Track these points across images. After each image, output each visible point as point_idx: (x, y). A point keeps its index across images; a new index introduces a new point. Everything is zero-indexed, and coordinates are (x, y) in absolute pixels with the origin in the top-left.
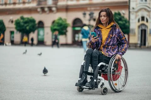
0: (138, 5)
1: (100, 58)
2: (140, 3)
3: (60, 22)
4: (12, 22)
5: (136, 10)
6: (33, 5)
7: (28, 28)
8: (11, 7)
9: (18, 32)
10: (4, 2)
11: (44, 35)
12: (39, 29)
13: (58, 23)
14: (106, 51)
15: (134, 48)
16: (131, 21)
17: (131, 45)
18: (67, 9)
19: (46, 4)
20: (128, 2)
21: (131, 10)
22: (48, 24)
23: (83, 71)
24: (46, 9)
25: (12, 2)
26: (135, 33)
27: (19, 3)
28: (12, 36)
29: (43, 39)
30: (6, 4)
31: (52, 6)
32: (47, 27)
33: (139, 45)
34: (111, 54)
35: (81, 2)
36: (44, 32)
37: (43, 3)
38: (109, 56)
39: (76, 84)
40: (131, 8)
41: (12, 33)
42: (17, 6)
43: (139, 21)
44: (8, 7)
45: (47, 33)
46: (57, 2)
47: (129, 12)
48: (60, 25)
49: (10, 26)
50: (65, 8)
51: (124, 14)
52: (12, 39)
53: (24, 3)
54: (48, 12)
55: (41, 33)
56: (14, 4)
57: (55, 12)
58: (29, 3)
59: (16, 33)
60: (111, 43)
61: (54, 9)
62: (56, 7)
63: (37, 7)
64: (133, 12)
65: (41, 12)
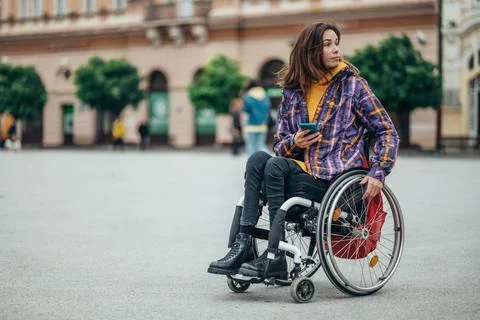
0: (468, 15)
1: (292, 184)
2: (474, 8)
3: (221, 71)
4: (67, 74)
5: (461, 29)
6: (134, 18)
7: (116, 92)
8: (64, 26)
9: (87, 108)
10: (39, 13)
11: (167, 116)
12: (153, 96)
13: (212, 76)
14: (321, 157)
15: (458, 150)
16: (446, 65)
17: (447, 143)
18: (241, 30)
19: (172, 16)
20: (436, 6)
21: (445, 31)
22: (180, 78)
23: (239, 226)
24: (175, 33)
25: (66, 10)
26: (459, 105)
27: (89, 15)
28: (68, 118)
29: (166, 127)
30: (46, 18)
31: (191, 20)
32: (179, 89)
33: (472, 143)
34: (332, 170)
35: (286, 8)
36: (168, 107)
37: (165, 12)
38: (324, 177)
39: (211, 266)
40: (445, 23)
41: (67, 109)
42: (83, 25)
43: (471, 65)
44: (54, 27)
45: (179, 110)
46: (209, 10)
47: (441, 37)
48: (220, 82)
49: (59, 88)
50: (232, 26)
51: (422, 43)
52: (68, 129)
53: (104, 13)
54: (179, 41)
55: (160, 107)
56: (74, 16)
57: (202, 40)
58: (119, 12)
59: (81, 110)
60: (335, 126)
61: (199, 31)
62: (206, 25)
63: (146, 25)
64: (454, 35)
65: (157, 42)
